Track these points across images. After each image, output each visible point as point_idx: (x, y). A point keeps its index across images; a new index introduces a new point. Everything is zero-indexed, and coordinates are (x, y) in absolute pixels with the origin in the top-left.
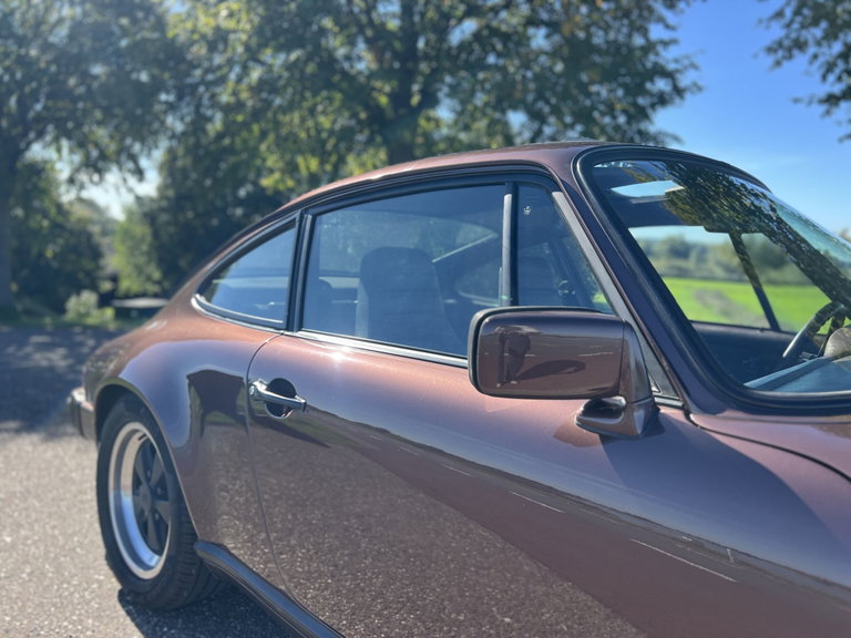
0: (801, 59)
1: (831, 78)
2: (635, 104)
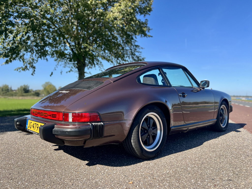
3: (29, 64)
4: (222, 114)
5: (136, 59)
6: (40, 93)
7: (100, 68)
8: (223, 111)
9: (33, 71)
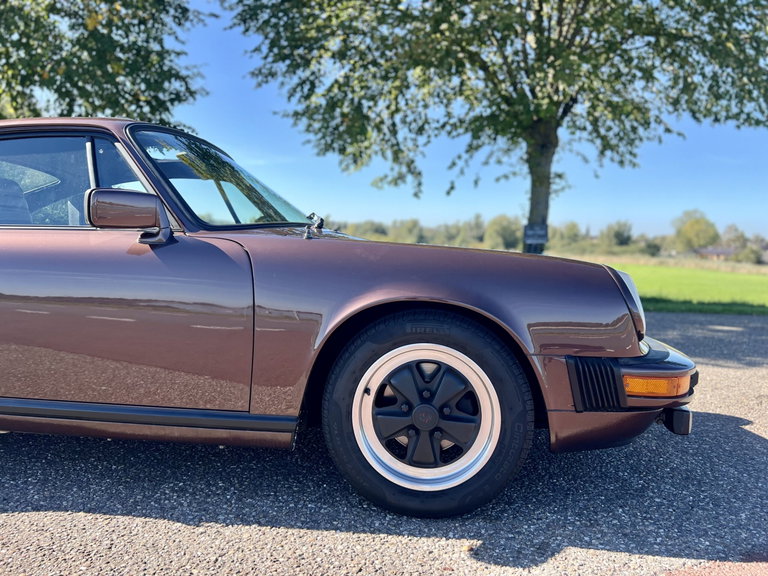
0: (274, 84)
1: (294, 100)
2: (156, 98)
9: (416, 183)
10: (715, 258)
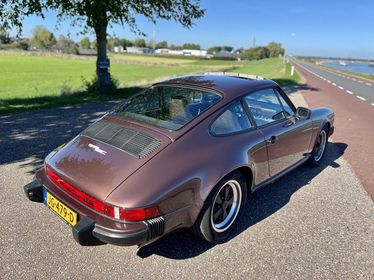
3: (11, 18)
4: (319, 143)
5: (191, 10)
6: (29, 44)
7: (131, 27)
8: (321, 140)
9: (19, 30)
10: (57, 51)
